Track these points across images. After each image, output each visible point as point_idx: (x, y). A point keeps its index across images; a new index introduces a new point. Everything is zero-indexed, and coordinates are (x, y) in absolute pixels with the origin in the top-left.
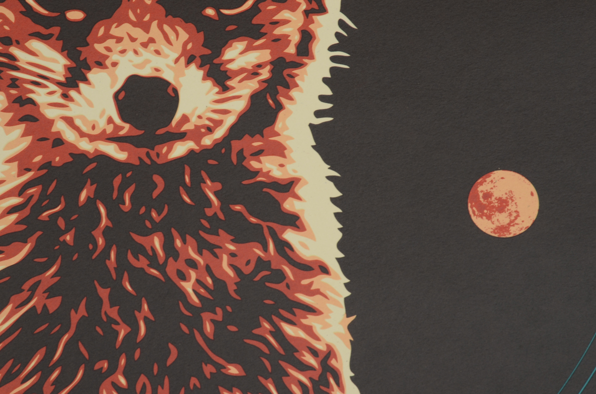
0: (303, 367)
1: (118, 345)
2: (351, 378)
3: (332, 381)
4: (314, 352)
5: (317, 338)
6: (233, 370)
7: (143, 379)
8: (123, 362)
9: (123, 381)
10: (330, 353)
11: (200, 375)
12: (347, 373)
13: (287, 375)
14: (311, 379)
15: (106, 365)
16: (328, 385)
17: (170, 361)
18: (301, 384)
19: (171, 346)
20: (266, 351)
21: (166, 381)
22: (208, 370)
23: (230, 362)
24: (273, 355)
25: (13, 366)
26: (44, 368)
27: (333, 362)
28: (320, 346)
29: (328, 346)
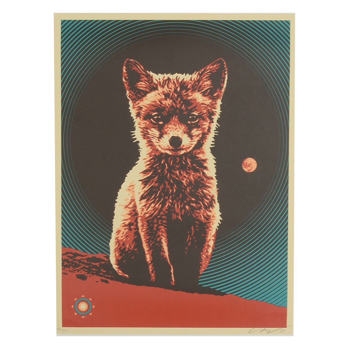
0: (208, 199)
1: (170, 194)
2: (218, 201)
3: (213, 202)
4: (210, 196)
5: (211, 193)
6: (193, 199)
7: (175, 201)
8: (171, 197)
9: (171, 201)
10: (213, 196)
11: (186, 200)
12: (216, 200)
13: (204, 200)
14: (209, 201)
15: (167, 198)
16: (213, 203)
17: (180, 197)
18: (207, 202)
19: (180, 194)
20: (200, 195)
21: (180, 201)
22: (188, 199)
23: (193, 198)
24: (201, 197)
25: (149, 197)
26: (155, 198)
27: (214, 198)
28: (211, 195)
29: (213, 195)
